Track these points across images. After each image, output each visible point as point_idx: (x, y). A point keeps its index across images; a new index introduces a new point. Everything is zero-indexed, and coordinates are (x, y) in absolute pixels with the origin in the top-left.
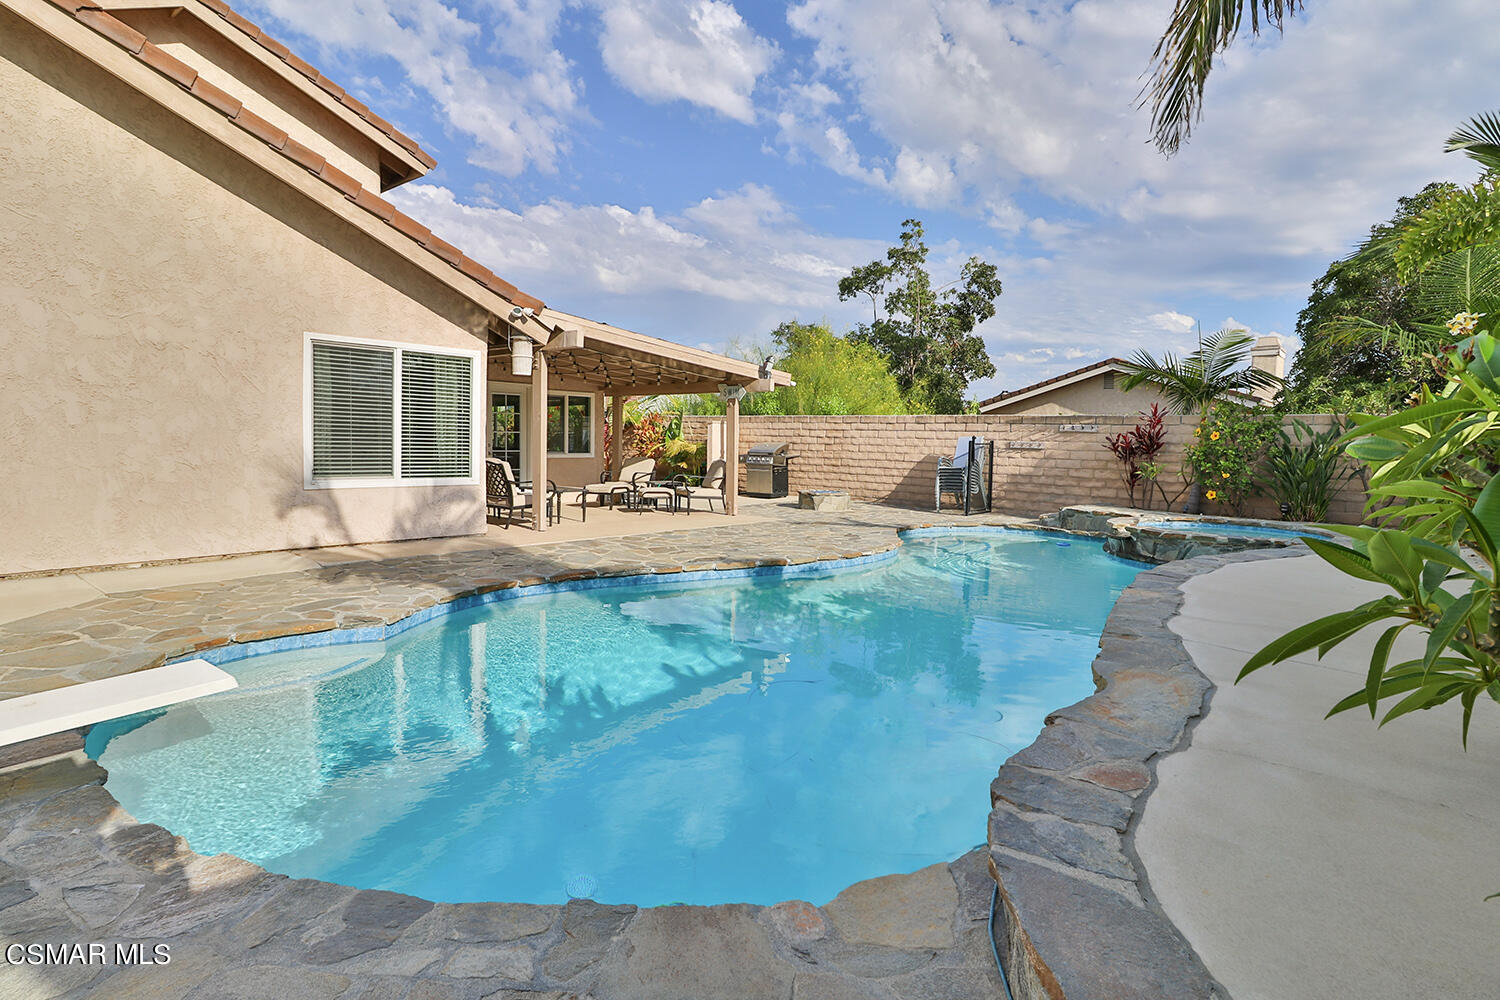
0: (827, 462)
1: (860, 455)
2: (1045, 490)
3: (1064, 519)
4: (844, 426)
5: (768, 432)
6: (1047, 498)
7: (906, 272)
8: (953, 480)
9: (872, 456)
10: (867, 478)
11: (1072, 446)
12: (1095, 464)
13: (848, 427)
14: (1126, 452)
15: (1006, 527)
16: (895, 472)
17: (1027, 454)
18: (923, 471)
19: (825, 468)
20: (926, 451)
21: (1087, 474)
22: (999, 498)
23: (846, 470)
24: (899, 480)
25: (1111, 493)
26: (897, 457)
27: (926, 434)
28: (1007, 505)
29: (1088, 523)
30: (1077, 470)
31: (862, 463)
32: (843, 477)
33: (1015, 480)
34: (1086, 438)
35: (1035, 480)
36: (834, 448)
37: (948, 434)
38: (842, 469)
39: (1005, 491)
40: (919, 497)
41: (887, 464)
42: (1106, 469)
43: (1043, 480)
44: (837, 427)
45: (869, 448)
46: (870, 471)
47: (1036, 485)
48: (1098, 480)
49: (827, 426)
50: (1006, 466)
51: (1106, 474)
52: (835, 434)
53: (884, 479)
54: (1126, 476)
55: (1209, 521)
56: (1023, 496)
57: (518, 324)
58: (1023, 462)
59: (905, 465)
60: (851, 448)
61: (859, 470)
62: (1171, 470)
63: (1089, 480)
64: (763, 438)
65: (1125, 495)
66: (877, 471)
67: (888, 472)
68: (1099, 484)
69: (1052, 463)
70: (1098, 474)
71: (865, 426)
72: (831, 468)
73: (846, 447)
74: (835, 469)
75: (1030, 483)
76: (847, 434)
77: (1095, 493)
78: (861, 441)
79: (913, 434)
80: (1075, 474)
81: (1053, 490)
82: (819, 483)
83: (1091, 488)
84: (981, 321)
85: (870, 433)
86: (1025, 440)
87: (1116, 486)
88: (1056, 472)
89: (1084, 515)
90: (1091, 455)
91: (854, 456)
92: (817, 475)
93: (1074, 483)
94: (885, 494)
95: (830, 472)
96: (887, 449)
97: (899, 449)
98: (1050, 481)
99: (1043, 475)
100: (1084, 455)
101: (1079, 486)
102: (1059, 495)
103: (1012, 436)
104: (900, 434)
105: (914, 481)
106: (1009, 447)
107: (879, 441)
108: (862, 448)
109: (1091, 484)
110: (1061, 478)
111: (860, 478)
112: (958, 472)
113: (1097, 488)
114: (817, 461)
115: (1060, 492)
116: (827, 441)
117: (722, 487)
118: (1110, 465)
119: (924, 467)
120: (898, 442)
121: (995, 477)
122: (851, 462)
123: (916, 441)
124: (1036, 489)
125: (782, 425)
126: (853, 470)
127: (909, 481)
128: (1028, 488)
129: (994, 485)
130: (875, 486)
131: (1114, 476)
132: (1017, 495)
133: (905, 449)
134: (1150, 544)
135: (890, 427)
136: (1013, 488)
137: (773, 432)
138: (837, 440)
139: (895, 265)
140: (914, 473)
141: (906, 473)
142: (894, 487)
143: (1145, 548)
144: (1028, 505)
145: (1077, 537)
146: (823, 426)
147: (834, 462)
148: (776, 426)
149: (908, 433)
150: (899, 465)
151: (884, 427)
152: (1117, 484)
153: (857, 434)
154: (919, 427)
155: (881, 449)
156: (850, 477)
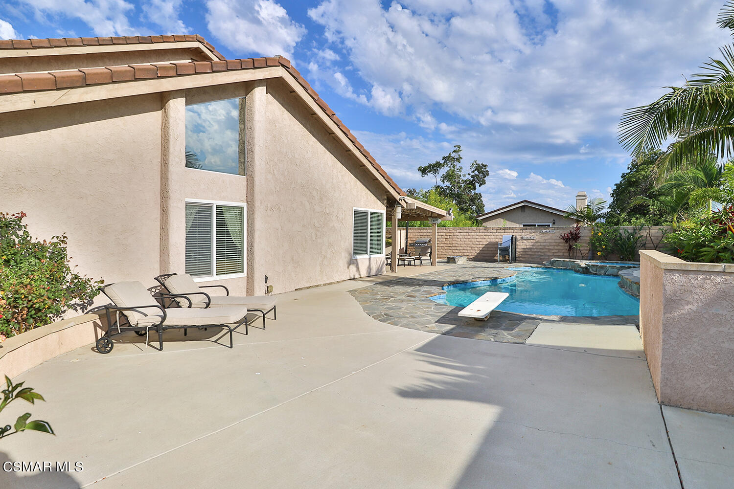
0: (447, 245)
1: (461, 243)
2: (536, 254)
3: (552, 263)
4: (453, 231)
5: (419, 234)
6: (538, 256)
7: (449, 166)
8: (505, 251)
9: (466, 243)
10: (464, 251)
11: (546, 238)
12: (555, 244)
13: (455, 232)
14: (567, 240)
15: (531, 267)
16: (476, 249)
17: (529, 241)
19: (445, 248)
20: (489, 240)
21: (552, 248)
22: (519, 257)
23: (455, 248)
24: (478, 252)
25: (561, 254)
26: (477, 243)
27: (489, 234)
28: (522, 260)
30: (548, 246)
31: (462, 245)
32: (454, 251)
33: (525, 251)
34: (551, 235)
35: (533, 250)
36: (449, 240)
37: (498, 234)
38: (453, 248)
39: (521, 254)
40: (487, 258)
41: (473, 246)
42: (557, 246)
43: (535, 250)
44: (450, 231)
45: (465, 240)
46: (465, 248)
47: (533, 252)
48: (556, 250)
49: (446, 231)
50: (521, 245)
51: (559, 248)
52: (449, 234)
53: (472, 251)
54: (568, 248)
55: (602, 262)
56: (529, 256)
57: (400, 202)
58: (528, 244)
59: (480, 246)
60: (457, 240)
61: (461, 248)
62: (583, 246)
63: (553, 250)
64: (417, 236)
65: (567, 254)
66: (468, 248)
67: (473, 249)
68: (556, 251)
69: (539, 244)
70: (556, 247)
71: (463, 231)
72: (448, 248)
73: (454, 239)
74: (450, 248)
75: (531, 251)
76: (454, 234)
77: (555, 254)
78: (461, 237)
80: (547, 248)
81: (539, 253)
82: (443, 253)
83: (554, 252)
84: (480, 186)
85: (465, 234)
86: (528, 236)
88: (540, 247)
89: (560, 262)
90: (553, 241)
91: (458, 243)
92: (442, 251)
93: (547, 251)
94: (472, 257)
95: (447, 249)
96: (472, 240)
97: (478, 240)
98: (538, 250)
99: (536, 248)
100: (550, 241)
101: (549, 252)
102: (542, 256)
103: (523, 234)
104: (478, 234)
105: (484, 252)
106: (522, 239)
107: (469, 237)
108: (462, 240)
109: (553, 251)
110: (543, 249)
111: (461, 251)
112: (507, 248)
113: (556, 252)
114: (442, 245)
115: (542, 254)
116: (446, 237)
117: (430, 256)
118: (560, 244)
119: (488, 246)
120: (477, 237)
121: (517, 250)
122: (457, 245)
123: (485, 237)
124: (533, 253)
125: (425, 231)
126: (458, 248)
127: (482, 252)
128: (530, 253)
129: (517, 252)
130: (468, 254)
131: (562, 248)
132: (526, 256)
133: (480, 240)
134: (595, 269)
135: (473, 231)
136: (524, 253)
137: (421, 234)
138: (450, 237)
139: (445, 163)
140: (484, 249)
141: (481, 249)
142: (476, 254)
143: (593, 270)
144: (531, 260)
145: (558, 269)
146: (444, 231)
147: (449, 245)
148: (422, 231)
149: (481, 234)
150: (477, 246)
151: (471, 231)
152: (564, 251)
153: (459, 234)
154: (485, 231)
155: (470, 240)
156: (457, 251)
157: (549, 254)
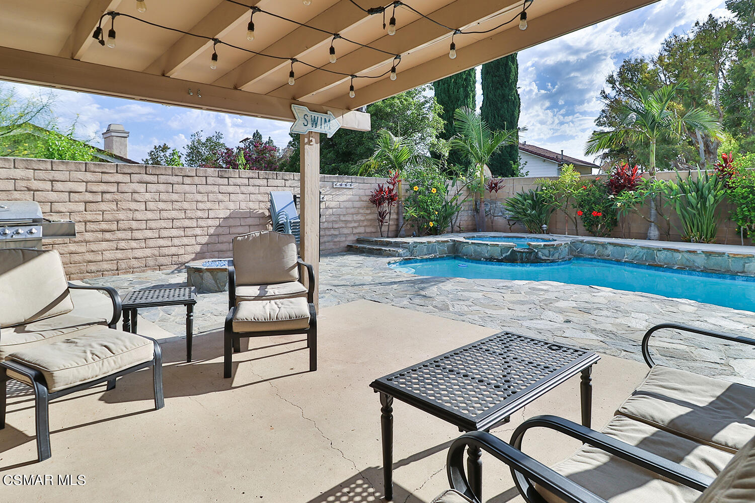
1: (149, 215)
3: (412, 250)
6: (330, 238)
10: (161, 242)
11: (341, 198)
13: (127, 178)
14: (380, 201)
16: (198, 231)
18: (230, 227)
20: (232, 206)
21: (349, 218)
23: (128, 235)
24: (204, 240)
26: (200, 214)
27: (231, 189)
29: (425, 250)
30: (344, 215)
32: (122, 244)
34: (348, 193)
36: (103, 206)
37: (251, 189)
38: (120, 235)
41: (187, 223)
42: (358, 214)
44: (106, 178)
45: (161, 205)
46: (165, 233)
48: (355, 222)
51: (359, 217)
53: (185, 241)
54: (376, 216)
59: (210, 222)
60: (133, 206)
61: (149, 234)
63: (350, 222)
66: (174, 232)
67: (189, 232)
68: (356, 225)
69: (330, 211)
70: (355, 218)
71: (153, 179)
72: (100, 235)
73: (121, 205)
74: (108, 236)
76: (123, 187)
78: (148, 196)
79: (216, 189)
80: (344, 219)
81: (332, 232)
82: (77, 258)
85: (162, 187)
87: (364, 225)
88: (333, 218)
89: (423, 245)
90: (351, 205)
91: (138, 216)
93: (343, 225)
95: (97, 241)
96: (186, 205)
97: (201, 206)
98: (330, 225)
99: (326, 221)
100: (347, 205)
102: (337, 235)
104: (202, 188)
105: (222, 239)
107: (175, 197)
108: (150, 206)
109: (351, 225)
110: (338, 222)
111: (151, 243)
113: (356, 227)
115: (336, 233)
116: (89, 197)
118: (361, 211)
119: (231, 222)
120: (199, 197)
122: (134, 225)
123: (220, 197)
126: (137, 234)
127: (215, 239)
130: (173, 250)
131: (363, 218)
133: (209, 205)
134: (546, 252)
135: (187, 180)
138: (107, 196)
140: (220, 230)
141: (212, 231)
143: (544, 254)
146: (80, 175)
147: (104, 226)
149: (210, 188)
150: (202, 223)
151: (180, 179)
152: (365, 223)
153: (141, 188)
154: (221, 181)
155: (177, 205)
156: (134, 244)
157: (346, 231)
